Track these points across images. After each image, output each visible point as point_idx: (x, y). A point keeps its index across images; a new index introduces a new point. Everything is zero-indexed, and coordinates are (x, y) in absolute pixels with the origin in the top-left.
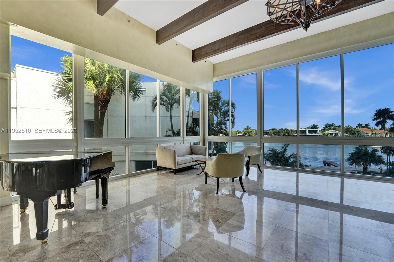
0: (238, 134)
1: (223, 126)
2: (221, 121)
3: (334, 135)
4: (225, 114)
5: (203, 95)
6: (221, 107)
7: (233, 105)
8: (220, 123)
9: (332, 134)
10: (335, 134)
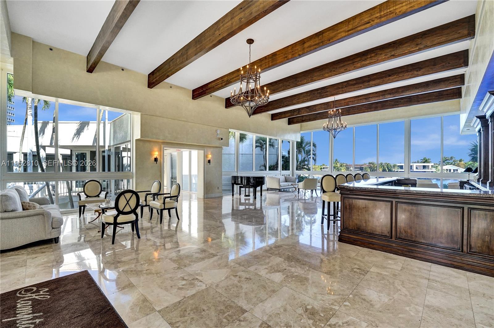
0: (324, 169)
1: (306, 163)
2: (304, 158)
3: (452, 171)
4: (308, 153)
5: (293, 143)
6: (305, 146)
7: (314, 145)
8: (304, 161)
9: (450, 170)
10: (454, 170)
